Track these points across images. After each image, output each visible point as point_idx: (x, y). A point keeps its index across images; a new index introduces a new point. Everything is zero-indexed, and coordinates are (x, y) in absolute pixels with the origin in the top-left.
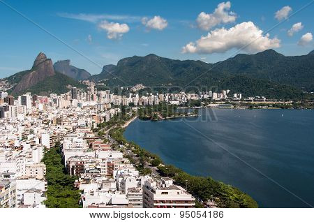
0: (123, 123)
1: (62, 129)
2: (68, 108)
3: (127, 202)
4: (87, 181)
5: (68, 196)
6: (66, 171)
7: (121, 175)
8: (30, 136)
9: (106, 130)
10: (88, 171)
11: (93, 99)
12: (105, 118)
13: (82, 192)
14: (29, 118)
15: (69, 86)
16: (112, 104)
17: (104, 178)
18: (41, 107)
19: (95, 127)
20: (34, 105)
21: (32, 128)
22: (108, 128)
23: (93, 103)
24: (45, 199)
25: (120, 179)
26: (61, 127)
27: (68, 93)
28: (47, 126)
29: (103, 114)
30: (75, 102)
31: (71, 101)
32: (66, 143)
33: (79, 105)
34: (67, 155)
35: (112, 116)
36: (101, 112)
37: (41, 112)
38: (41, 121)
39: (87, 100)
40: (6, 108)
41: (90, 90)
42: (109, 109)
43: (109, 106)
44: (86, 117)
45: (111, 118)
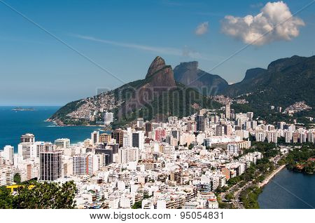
0: (261, 179)
1: (180, 192)
2: (191, 147)
9: (236, 190)
11: (226, 133)
12: (237, 169)
14: (142, 167)
15: (195, 106)
18: (156, 147)
19: (223, 184)
20: (147, 141)
21: (146, 187)
23: (225, 139)
26: (180, 188)
27: (193, 117)
28: (163, 184)
29: (236, 164)
30: (201, 138)
33: (206, 143)
35: (249, 165)
36: (235, 158)
37: (156, 156)
38: (156, 174)
39: (217, 134)
40: (114, 149)
41: (224, 112)
42: (246, 151)
43: (248, 144)
44: (213, 169)
45: (246, 169)
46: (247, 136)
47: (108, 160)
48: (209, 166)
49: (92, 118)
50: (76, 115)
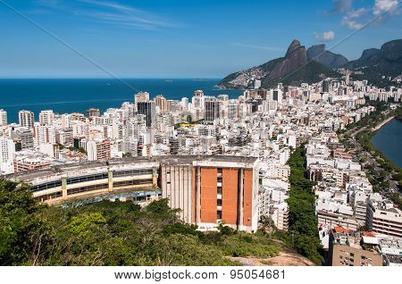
0: (375, 126)
1: (308, 130)
2: (317, 102)
3: (352, 213)
4: (322, 189)
5: (305, 199)
6: (307, 175)
7: (353, 189)
8: (279, 136)
9: (353, 132)
10: (325, 180)
11: (345, 93)
12: (354, 118)
13: (317, 197)
14: (279, 114)
15: (322, 76)
16: (367, 98)
17: (338, 189)
18: (291, 102)
19: (343, 127)
20: (284, 98)
21: (281, 126)
22: (357, 130)
23: (345, 98)
24: (287, 197)
25: (351, 192)
26: (307, 128)
27: (320, 84)
28: (295, 125)
29: (354, 114)
30: (325, 96)
31: (322, 94)
32: (310, 148)
33: (329, 100)
34: (310, 161)
35: (364, 115)
36: (352, 110)
37: (290, 107)
38: (289, 119)
39: (339, 94)
40: (260, 102)
41: (344, 80)
42: (362, 106)
43: (363, 102)
44: (335, 117)
45: (362, 118)
46: (362, 96)
47: (254, 109)
48: (332, 114)
49: (246, 84)
50: (235, 82)
